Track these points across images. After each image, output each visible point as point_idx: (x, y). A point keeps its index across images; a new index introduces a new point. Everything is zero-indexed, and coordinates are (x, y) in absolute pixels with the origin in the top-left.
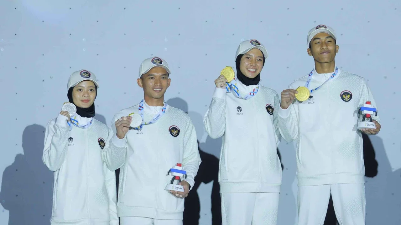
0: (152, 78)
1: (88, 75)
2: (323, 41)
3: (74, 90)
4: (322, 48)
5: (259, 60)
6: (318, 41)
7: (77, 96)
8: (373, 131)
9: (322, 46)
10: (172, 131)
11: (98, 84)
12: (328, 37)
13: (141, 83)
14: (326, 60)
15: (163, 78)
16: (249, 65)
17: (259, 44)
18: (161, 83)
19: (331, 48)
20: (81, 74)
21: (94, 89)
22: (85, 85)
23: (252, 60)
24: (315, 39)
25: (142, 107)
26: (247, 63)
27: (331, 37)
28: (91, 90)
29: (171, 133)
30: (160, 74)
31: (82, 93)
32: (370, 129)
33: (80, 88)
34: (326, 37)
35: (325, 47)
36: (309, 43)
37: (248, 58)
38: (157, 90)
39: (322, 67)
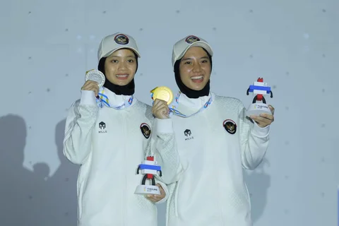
1: (125, 40)
3: (107, 61)
5: (203, 62)
7: (112, 69)
11: (138, 52)
16: (192, 73)
17: (198, 40)
20: (116, 40)
21: (134, 59)
22: (121, 54)
23: (194, 65)
26: (189, 71)
28: (130, 61)
31: (117, 66)
33: (115, 58)
37: (188, 63)
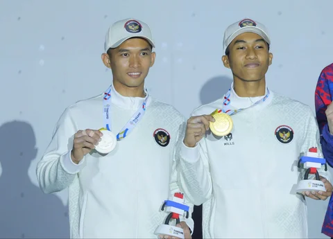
0: (126, 55)
2: (250, 46)
4: (248, 57)
6: (241, 45)
8: (322, 195)
9: (248, 55)
10: (159, 137)
12: (257, 40)
13: (107, 61)
14: (253, 76)
15: (144, 54)
18: (139, 63)
19: (261, 58)
24: (237, 41)
25: (109, 95)
27: (262, 40)
29: (157, 140)
30: (138, 48)
32: (317, 191)
34: (256, 39)
35: (252, 56)
36: (226, 48)
38: (134, 74)
39: (246, 88)
